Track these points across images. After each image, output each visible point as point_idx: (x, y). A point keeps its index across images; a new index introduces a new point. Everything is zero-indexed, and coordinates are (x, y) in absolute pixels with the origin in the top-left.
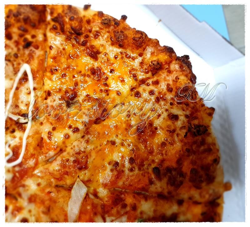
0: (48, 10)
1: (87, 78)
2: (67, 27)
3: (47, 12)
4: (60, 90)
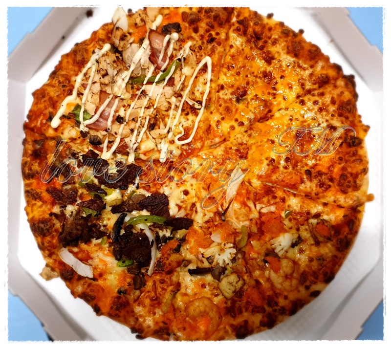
0: (236, 13)
1: (258, 80)
2: (250, 30)
3: (234, 14)
4: (232, 86)
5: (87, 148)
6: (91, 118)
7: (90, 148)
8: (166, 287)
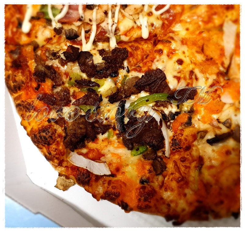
5: (65, 46)
6: (60, 12)
7: (68, 44)
8: (188, 165)
